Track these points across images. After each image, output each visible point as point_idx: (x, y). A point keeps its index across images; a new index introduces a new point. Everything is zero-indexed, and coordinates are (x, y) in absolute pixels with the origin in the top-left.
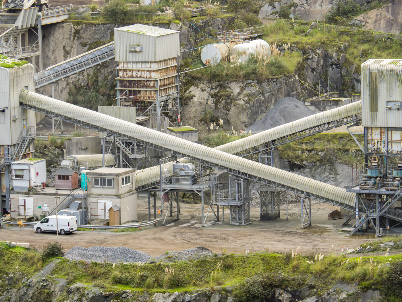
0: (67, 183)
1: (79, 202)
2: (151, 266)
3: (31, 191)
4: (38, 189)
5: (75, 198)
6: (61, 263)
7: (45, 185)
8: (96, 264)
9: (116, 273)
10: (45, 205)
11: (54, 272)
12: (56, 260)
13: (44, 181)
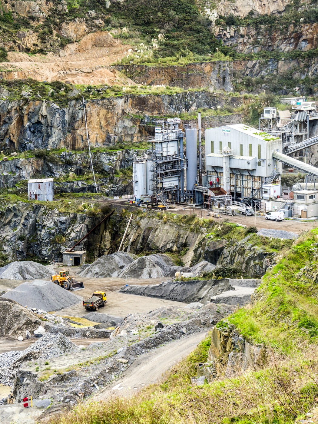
0: (288, 196)
1: (289, 206)
2: (290, 241)
3: (270, 199)
4: (273, 198)
5: (287, 204)
6: (253, 236)
7: (279, 197)
8: (267, 238)
9: (273, 243)
10: (276, 206)
11: (249, 240)
12: (251, 234)
13: (279, 195)
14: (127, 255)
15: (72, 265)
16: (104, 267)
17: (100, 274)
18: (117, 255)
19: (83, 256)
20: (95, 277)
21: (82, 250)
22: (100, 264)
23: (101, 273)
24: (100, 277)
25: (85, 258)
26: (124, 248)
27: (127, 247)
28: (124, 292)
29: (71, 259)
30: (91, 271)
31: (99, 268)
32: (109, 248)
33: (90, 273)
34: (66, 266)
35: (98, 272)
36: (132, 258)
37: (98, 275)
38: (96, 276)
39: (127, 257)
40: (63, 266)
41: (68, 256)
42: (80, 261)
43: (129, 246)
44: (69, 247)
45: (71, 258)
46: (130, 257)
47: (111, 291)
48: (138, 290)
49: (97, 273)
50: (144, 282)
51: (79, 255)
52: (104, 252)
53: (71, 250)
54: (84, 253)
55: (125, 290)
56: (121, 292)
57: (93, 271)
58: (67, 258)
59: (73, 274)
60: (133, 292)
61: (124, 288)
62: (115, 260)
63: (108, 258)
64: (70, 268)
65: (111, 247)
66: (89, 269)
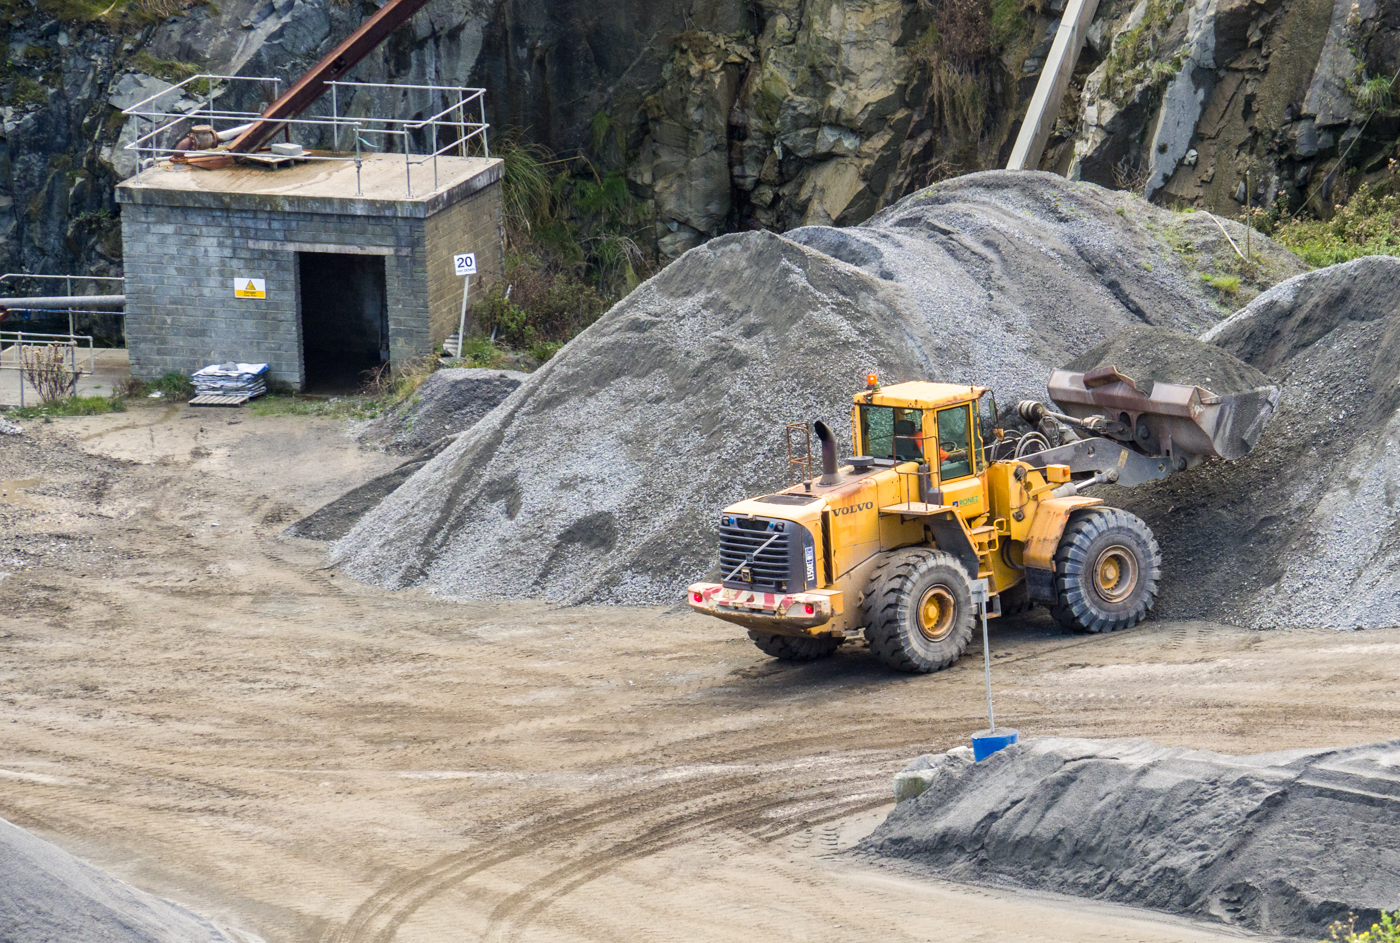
14: (1104, 239)
15: (268, 388)
16: (713, 425)
17: (644, 534)
18: (943, 236)
19: (435, 239)
20: (553, 588)
21: (420, 143)
22: (655, 384)
23: (662, 521)
24: (635, 584)
25: (465, 266)
26: (1097, 113)
27: (1153, 97)
28: (936, 852)
29: (250, 286)
30: (507, 491)
31: (635, 443)
32: (879, 116)
33: (495, 528)
34: (179, 390)
35: (609, 501)
36: (1187, 286)
37: (601, 565)
38: (586, 567)
39: (1097, 269)
40: (134, 391)
41: (210, 245)
42: (398, 314)
43: (1181, 86)
44: (240, 96)
45: (255, 263)
46: (1160, 263)
47: (730, 841)
48: (1152, 825)
49: (594, 532)
50: (1301, 693)
51: (381, 215)
52: (798, 165)
53: (259, 139)
54: (466, 193)
55: (963, 815)
56: (897, 849)
57: (536, 493)
58: (194, 272)
59: (248, 525)
60: (1081, 853)
61: (950, 789)
62: (893, 317)
63: (782, 290)
64: (220, 436)
65: (914, 91)
66: (485, 452)
